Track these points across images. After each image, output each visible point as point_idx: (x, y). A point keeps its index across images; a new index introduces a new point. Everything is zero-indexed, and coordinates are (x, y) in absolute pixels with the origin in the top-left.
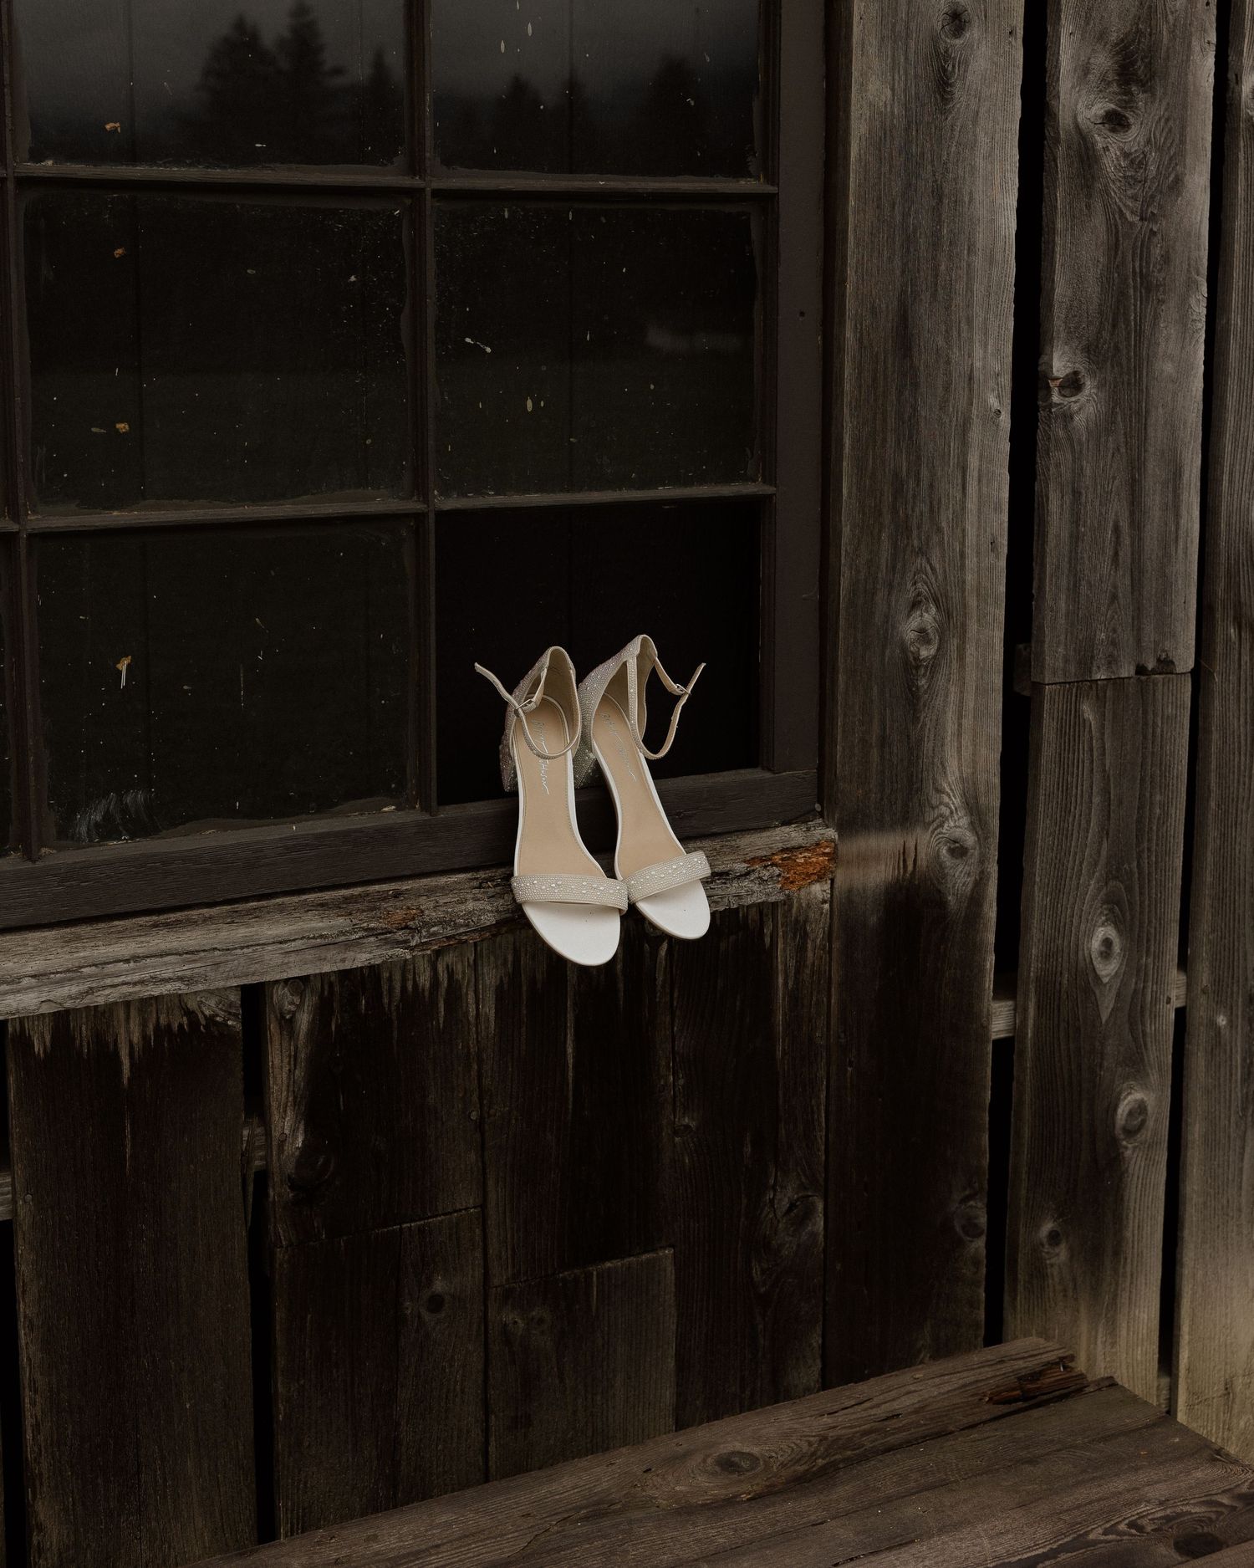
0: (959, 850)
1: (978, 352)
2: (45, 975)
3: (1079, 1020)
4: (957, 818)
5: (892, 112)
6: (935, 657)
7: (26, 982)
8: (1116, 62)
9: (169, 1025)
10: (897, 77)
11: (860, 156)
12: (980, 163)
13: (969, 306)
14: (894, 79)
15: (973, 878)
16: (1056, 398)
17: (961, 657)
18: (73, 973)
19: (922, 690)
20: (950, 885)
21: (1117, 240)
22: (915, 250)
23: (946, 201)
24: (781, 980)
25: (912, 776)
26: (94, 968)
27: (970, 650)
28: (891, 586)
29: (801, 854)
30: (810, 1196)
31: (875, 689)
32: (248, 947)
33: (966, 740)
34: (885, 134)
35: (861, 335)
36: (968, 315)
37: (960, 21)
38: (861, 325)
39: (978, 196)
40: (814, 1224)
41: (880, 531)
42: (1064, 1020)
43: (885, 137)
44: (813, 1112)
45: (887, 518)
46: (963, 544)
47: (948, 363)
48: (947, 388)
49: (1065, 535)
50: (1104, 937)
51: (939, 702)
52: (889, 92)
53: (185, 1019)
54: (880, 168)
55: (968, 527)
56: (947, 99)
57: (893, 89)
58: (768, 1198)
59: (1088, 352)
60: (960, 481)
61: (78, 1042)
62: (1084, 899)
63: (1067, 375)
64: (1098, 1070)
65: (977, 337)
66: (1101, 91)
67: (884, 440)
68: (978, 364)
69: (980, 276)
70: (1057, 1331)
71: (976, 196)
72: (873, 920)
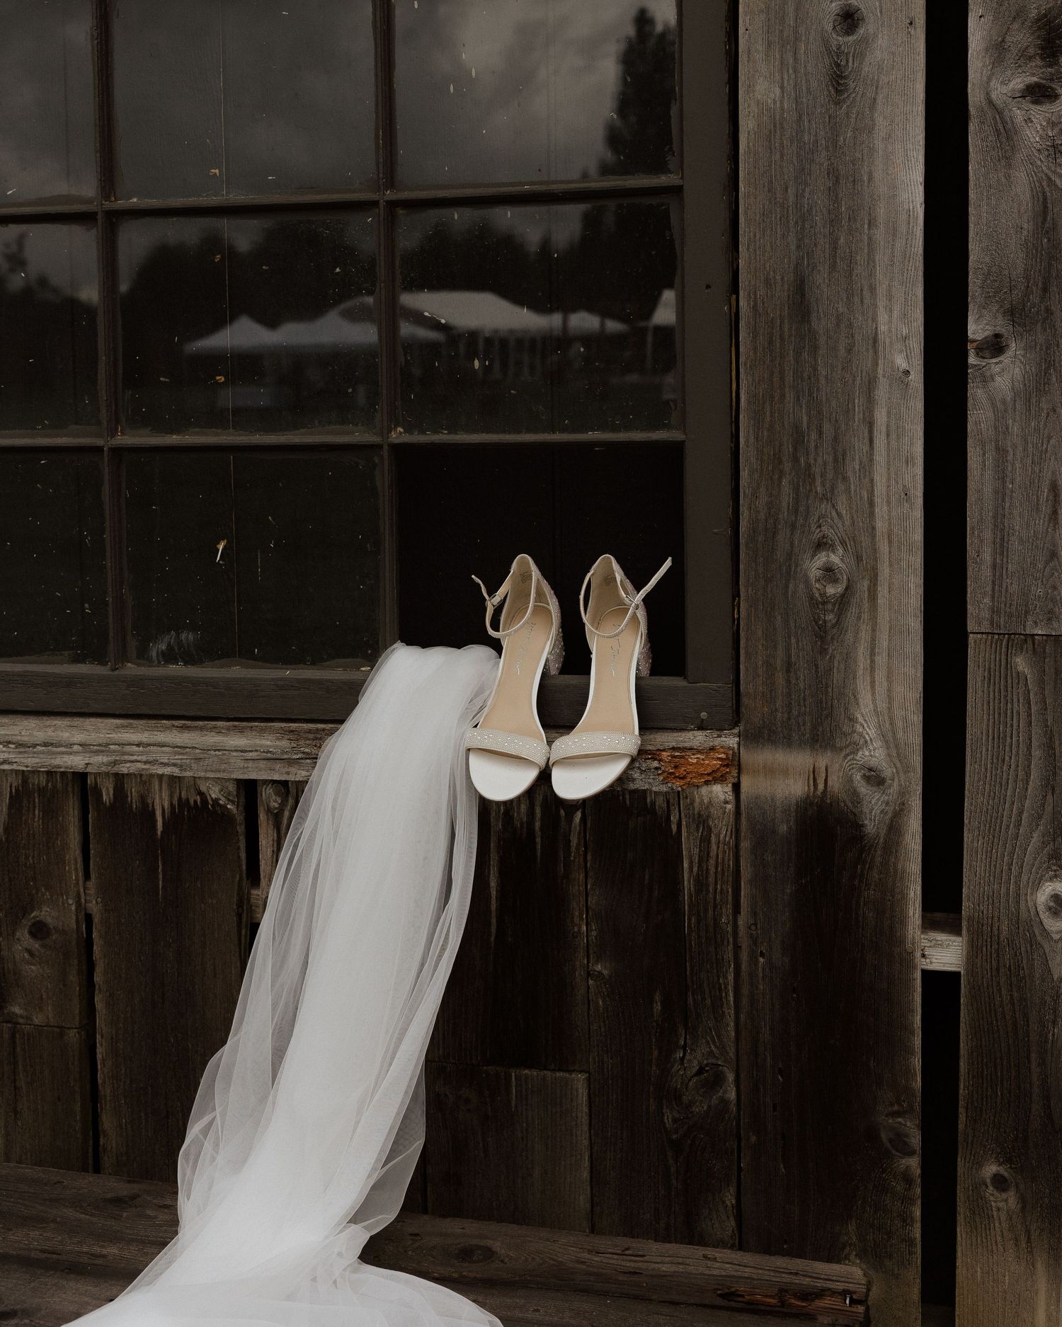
0: (875, 778)
1: (883, 317)
2: (87, 745)
3: (1023, 969)
4: (872, 748)
5: (782, 109)
6: (843, 596)
7: (76, 748)
8: (1038, 37)
9: (188, 800)
10: (786, 76)
11: (749, 147)
12: (879, 145)
13: (872, 275)
14: (782, 78)
15: (892, 808)
16: (972, 360)
17: (873, 597)
18: (103, 748)
19: (829, 625)
20: (866, 810)
21: (1045, 207)
22: (811, 227)
23: (842, 182)
24: (686, 865)
25: (821, 703)
26: (117, 746)
27: (883, 591)
28: (793, 526)
29: (693, 754)
30: (720, 1065)
31: (779, 618)
32: (219, 750)
33: (880, 675)
34: (775, 126)
35: (755, 301)
36: (871, 284)
37: (854, 20)
38: (755, 295)
39: (878, 175)
40: (725, 1092)
41: (780, 478)
42: (1005, 966)
43: (775, 130)
44: (720, 989)
45: (787, 466)
46: (871, 493)
47: (850, 326)
48: (849, 351)
49: (988, 490)
50: (1053, 893)
51: (849, 636)
52: (778, 91)
53: (198, 797)
54: (770, 157)
55: (877, 478)
56: (841, 91)
57: (782, 88)
58: (678, 1056)
59: (1012, 315)
60: (866, 434)
61: (129, 799)
62: (1026, 849)
63: (986, 338)
64: (1050, 1027)
65: (882, 303)
66: (1020, 66)
67: (783, 396)
68: (883, 328)
69: (882, 247)
70: (1007, 1278)
71: (875, 175)
72: (783, 828)
